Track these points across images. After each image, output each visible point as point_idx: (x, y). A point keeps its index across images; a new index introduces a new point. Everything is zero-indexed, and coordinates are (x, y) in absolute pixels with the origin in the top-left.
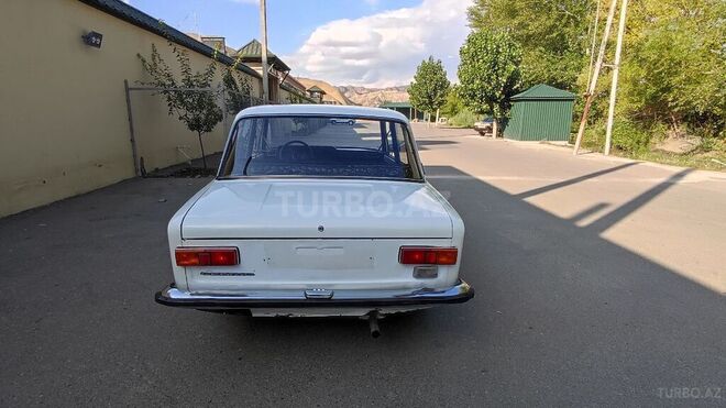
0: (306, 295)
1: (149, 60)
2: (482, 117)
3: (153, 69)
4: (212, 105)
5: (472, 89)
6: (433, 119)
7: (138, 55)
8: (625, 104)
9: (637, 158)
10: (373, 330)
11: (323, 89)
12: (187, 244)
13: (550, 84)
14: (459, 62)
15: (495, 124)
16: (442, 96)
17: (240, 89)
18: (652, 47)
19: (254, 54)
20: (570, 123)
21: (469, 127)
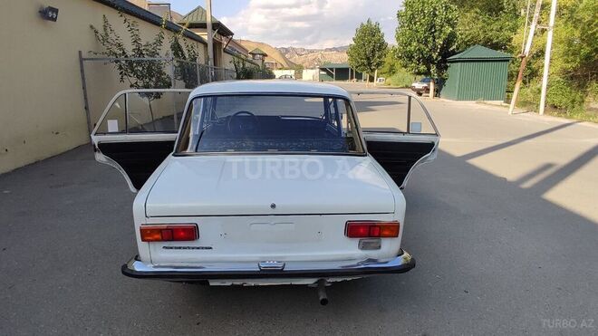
0: (260, 267)
1: (101, 31)
2: (419, 77)
3: (105, 39)
4: (161, 73)
5: (410, 51)
6: (372, 79)
7: (91, 27)
8: (560, 64)
9: (571, 117)
10: (321, 298)
11: (265, 52)
12: (151, 221)
13: (485, 45)
14: (397, 25)
15: (432, 84)
16: (379, 57)
17: (187, 57)
18: (586, 9)
19: (199, 20)
20: (506, 83)
21: (407, 87)
